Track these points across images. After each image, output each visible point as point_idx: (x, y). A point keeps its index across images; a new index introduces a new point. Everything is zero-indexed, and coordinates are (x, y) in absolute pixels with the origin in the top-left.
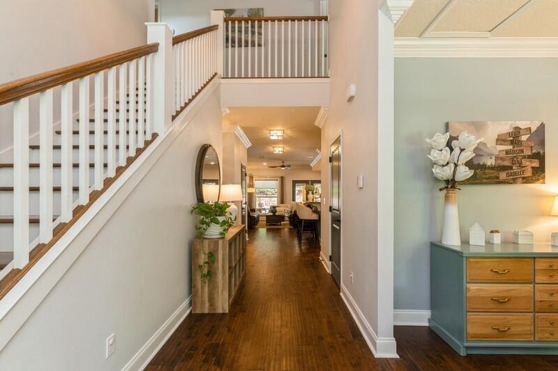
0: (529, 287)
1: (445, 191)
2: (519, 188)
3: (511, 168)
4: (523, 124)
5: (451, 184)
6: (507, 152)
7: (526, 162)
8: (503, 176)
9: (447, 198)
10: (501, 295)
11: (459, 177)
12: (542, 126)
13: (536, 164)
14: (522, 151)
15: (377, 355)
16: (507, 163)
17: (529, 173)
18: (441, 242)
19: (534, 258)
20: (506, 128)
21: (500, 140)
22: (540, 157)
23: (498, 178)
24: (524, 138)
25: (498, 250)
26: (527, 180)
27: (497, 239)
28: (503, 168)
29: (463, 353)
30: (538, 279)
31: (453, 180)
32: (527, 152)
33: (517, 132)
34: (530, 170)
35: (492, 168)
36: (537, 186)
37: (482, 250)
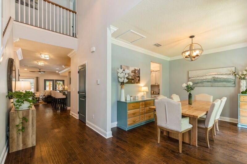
0: (139, 109)
1: (121, 85)
2: (136, 85)
3: (134, 79)
4: (136, 68)
5: (122, 83)
6: (134, 75)
7: (137, 78)
8: (133, 81)
9: (122, 87)
10: (134, 112)
11: (125, 82)
12: (140, 69)
13: (138, 79)
14: (136, 75)
15: (107, 138)
16: (133, 78)
17: (137, 81)
18: (120, 100)
19: (139, 102)
20: (133, 69)
21: (132, 72)
22: (139, 77)
23: (132, 82)
24: (136, 72)
25: (132, 101)
26: (137, 83)
27: (132, 98)
28: (133, 79)
29: (127, 130)
30: (140, 107)
31: (123, 82)
32: (137, 76)
33: (135, 70)
34: (137, 80)
35: (131, 79)
36: (138, 84)
37: (130, 101)
